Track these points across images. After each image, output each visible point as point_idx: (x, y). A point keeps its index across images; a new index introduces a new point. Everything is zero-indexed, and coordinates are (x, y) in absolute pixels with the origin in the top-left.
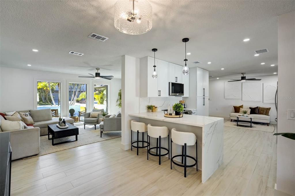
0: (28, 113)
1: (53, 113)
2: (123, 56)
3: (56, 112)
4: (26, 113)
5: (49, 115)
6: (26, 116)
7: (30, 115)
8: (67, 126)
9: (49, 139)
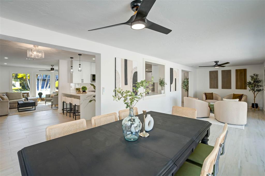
0: (5, 94)
1: (25, 95)
2: (59, 60)
3: (27, 95)
4: (4, 94)
5: (20, 96)
6: (3, 96)
7: (6, 95)
8: (29, 101)
9: (18, 110)
